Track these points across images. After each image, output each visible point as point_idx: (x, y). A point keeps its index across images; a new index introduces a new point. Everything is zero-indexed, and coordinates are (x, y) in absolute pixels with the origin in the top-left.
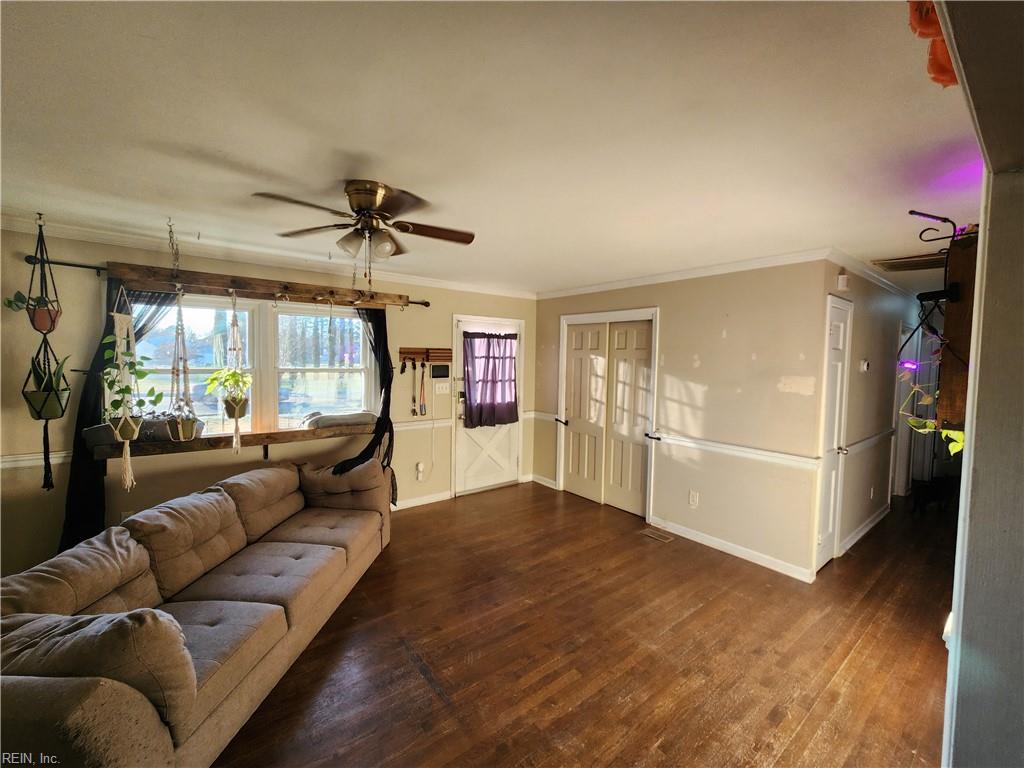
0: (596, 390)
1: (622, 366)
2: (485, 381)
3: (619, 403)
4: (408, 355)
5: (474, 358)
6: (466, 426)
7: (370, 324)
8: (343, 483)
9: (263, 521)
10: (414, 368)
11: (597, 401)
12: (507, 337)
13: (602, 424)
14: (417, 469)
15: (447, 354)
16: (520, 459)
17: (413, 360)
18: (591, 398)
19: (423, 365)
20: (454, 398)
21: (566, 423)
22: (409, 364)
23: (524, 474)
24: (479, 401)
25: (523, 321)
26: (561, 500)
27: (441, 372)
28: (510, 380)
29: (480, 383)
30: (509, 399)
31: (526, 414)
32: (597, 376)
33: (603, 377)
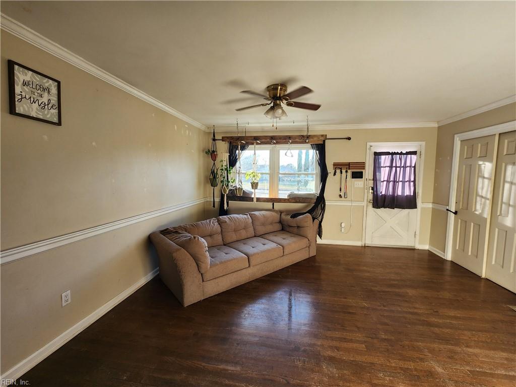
0: (483, 188)
1: (510, 169)
2: (388, 181)
3: (505, 200)
4: (338, 166)
5: (380, 167)
6: (373, 207)
7: (317, 151)
8: (293, 222)
9: (261, 230)
10: (341, 173)
11: (482, 197)
12: (407, 153)
13: (487, 215)
14: (341, 226)
15: (362, 165)
16: (418, 233)
17: (341, 169)
18: (477, 195)
19: (346, 172)
20: (366, 191)
21: (456, 213)
22: (338, 171)
23: (420, 243)
24: (383, 193)
25: (423, 143)
26: (448, 267)
27: (358, 175)
28: (409, 181)
29: (385, 183)
30: (407, 193)
31: (424, 204)
32: (484, 178)
33: (489, 179)
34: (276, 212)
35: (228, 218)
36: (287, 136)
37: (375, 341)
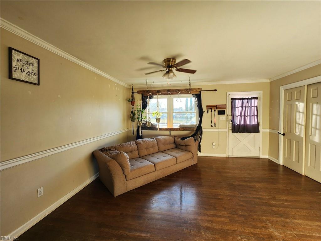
0: (299, 119)
1: (315, 106)
2: (241, 116)
3: (313, 125)
4: (209, 107)
5: (235, 107)
6: (232, 132)
7: (196, 99)
8: (182, 142)
9: (163, 148)
10: (212, 111)
11: (299, 124)
12: (252, 99)
13: (303, 135)
14: (213, 144)
15: (224, 106)
16: (261, 148)
17: (211, 109)
18: (296, 123)
19: (215, 111)
20: (227, 122)
21: (284, 135)
22: (210, 110)
23: (263, 154)
24: (238, 123)
25: (262, 92)
26: (281, 169)
27: (222, 113)
28: (254, 116)
29: (239, 117)
30: (253, 123)
31: (264, 129)
32: (300, 112)
33: (303, 113)
34: (172, 136)
35: (142, 141)
36: (177, 89)
37: (235, 216)
